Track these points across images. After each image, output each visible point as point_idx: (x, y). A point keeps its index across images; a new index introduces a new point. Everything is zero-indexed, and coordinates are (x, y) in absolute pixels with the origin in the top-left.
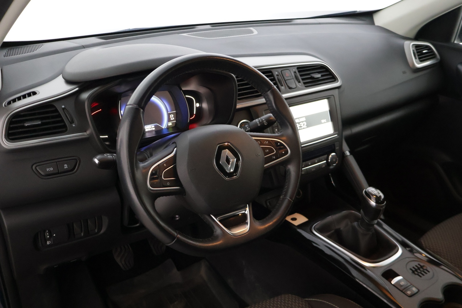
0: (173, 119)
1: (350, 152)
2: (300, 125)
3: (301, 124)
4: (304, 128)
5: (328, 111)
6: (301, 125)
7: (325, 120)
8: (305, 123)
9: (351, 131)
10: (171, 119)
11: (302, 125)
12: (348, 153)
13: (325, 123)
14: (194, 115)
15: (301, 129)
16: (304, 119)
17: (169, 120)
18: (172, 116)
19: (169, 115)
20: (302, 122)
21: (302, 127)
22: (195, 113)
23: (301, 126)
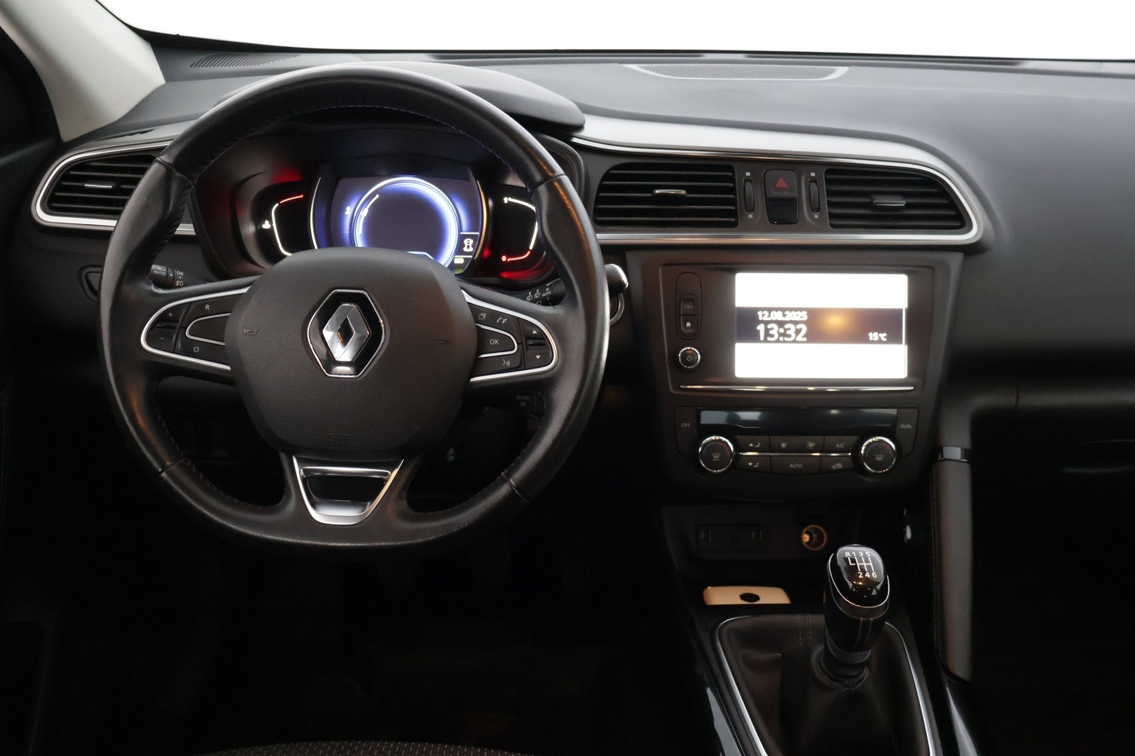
0: (471, 249)
1: (967, 454)
2: (782, 331)
3: (787, 326)
4: (795, 341)
5: (900, 311)
6: (786, 330)
7: (885, 335)
8: (804, 328)
9: (1017, 398)
10: (465, 249)
11: (792, 332)
12: (954, 452)
13: (880, 341)
14: (529, 253)
15: (785, 342)
16: (803, 316)
17: (459, 250)
18: (469, 243)
19: (461, 238)
20: (795, 323)
21: (789, 336)
22: (531, 248)
23: (788, 332)
